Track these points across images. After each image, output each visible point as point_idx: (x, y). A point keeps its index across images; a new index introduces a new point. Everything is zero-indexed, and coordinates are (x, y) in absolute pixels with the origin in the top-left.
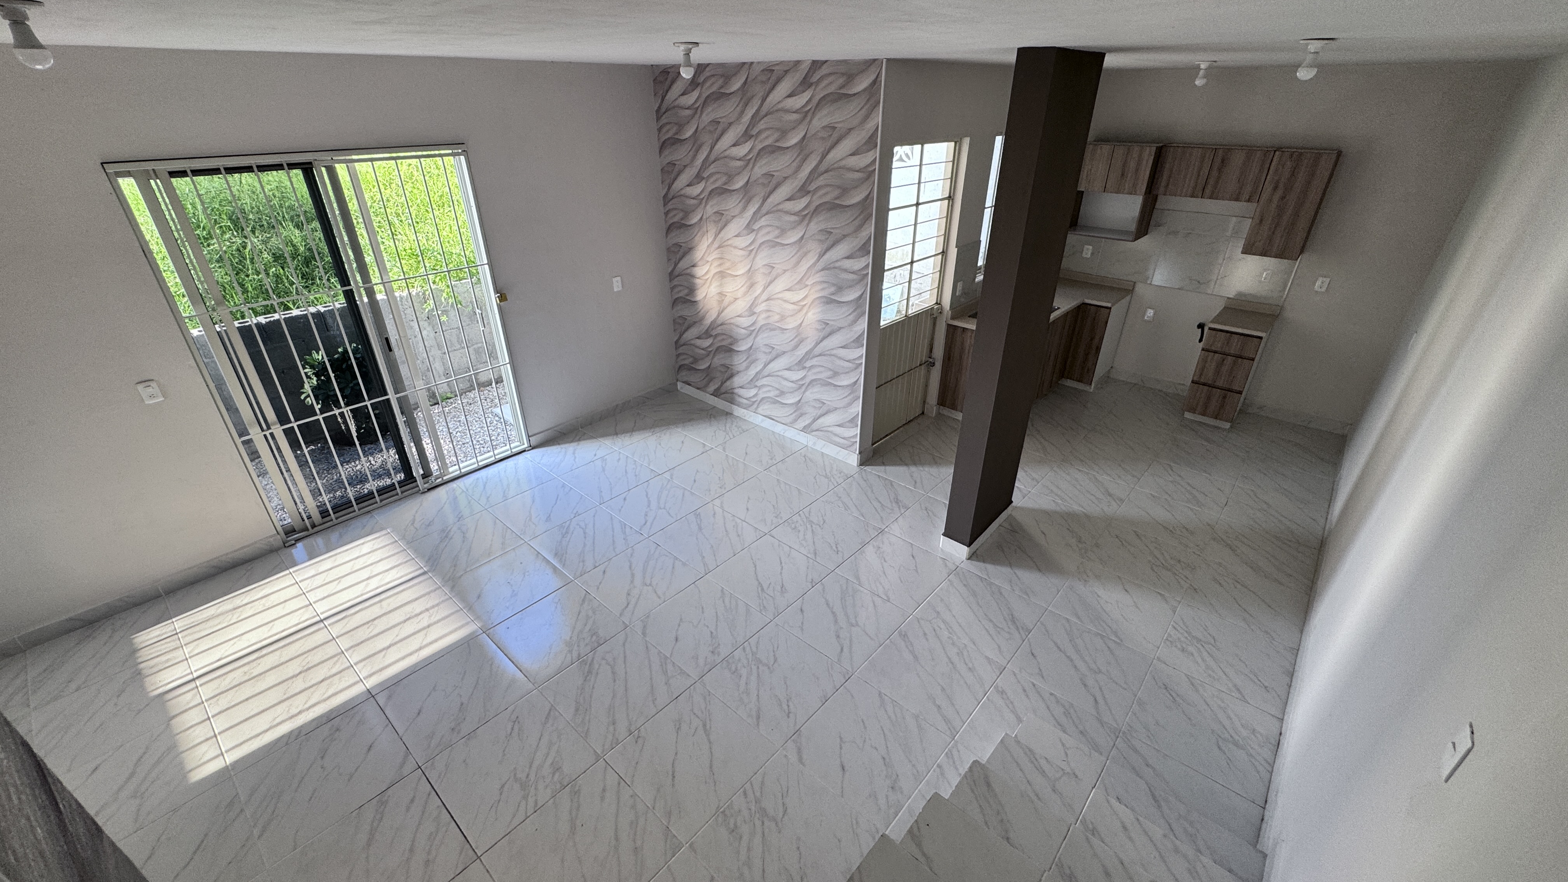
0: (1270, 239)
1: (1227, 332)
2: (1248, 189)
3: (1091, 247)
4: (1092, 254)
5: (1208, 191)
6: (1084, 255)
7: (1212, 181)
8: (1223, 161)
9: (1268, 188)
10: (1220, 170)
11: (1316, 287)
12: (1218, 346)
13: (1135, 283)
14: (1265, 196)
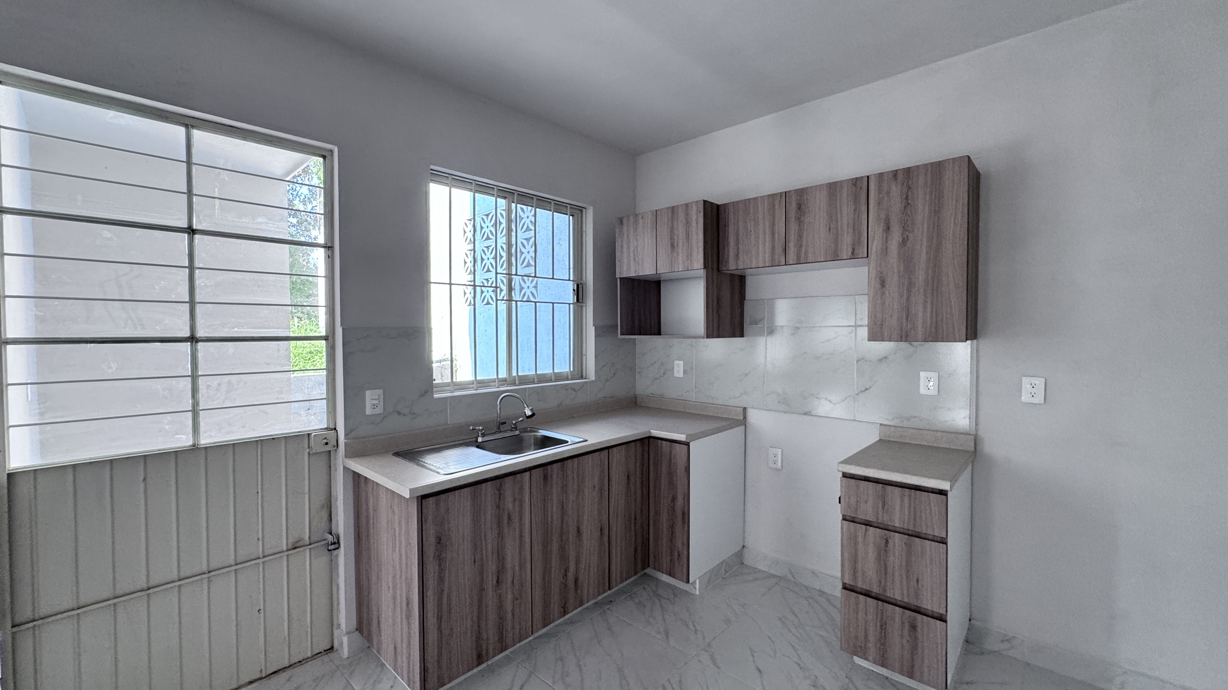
0: (907, 312)
1: (877, 481)
2: (847, 240)
3: (682, 363)
4: (685, 372)
5: (792, 256)
6: (676, 375)
7: (793, 237)
8: (799, 207)
9: (876, 231)
10: (799, 221)
11: (1025, 398)
12: (867, 512)
13: (745, 409)
14: (875, 246)
